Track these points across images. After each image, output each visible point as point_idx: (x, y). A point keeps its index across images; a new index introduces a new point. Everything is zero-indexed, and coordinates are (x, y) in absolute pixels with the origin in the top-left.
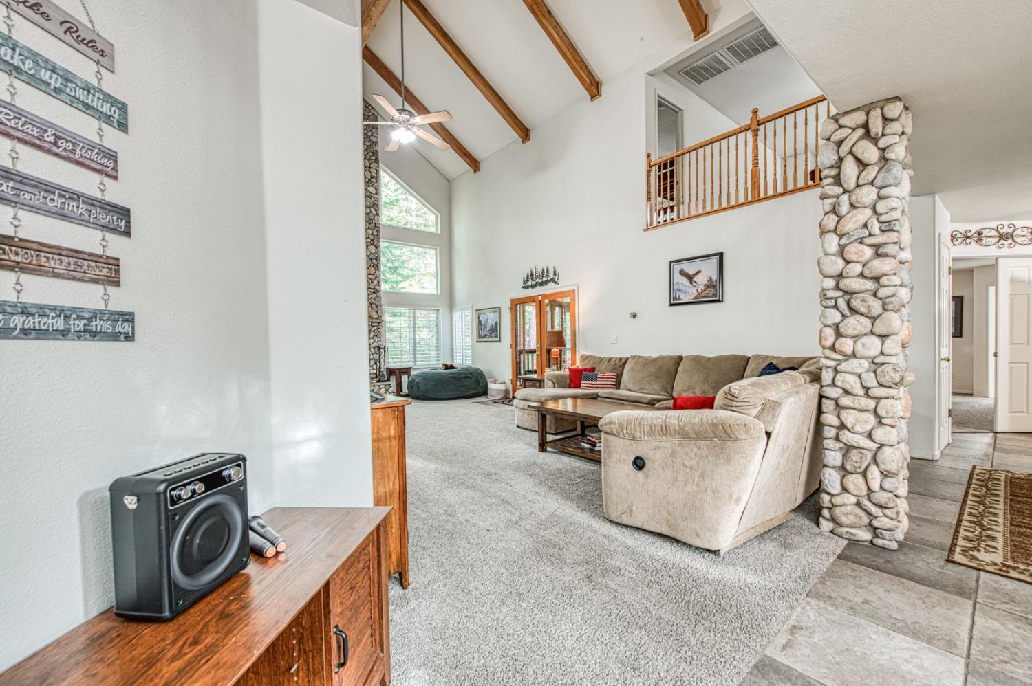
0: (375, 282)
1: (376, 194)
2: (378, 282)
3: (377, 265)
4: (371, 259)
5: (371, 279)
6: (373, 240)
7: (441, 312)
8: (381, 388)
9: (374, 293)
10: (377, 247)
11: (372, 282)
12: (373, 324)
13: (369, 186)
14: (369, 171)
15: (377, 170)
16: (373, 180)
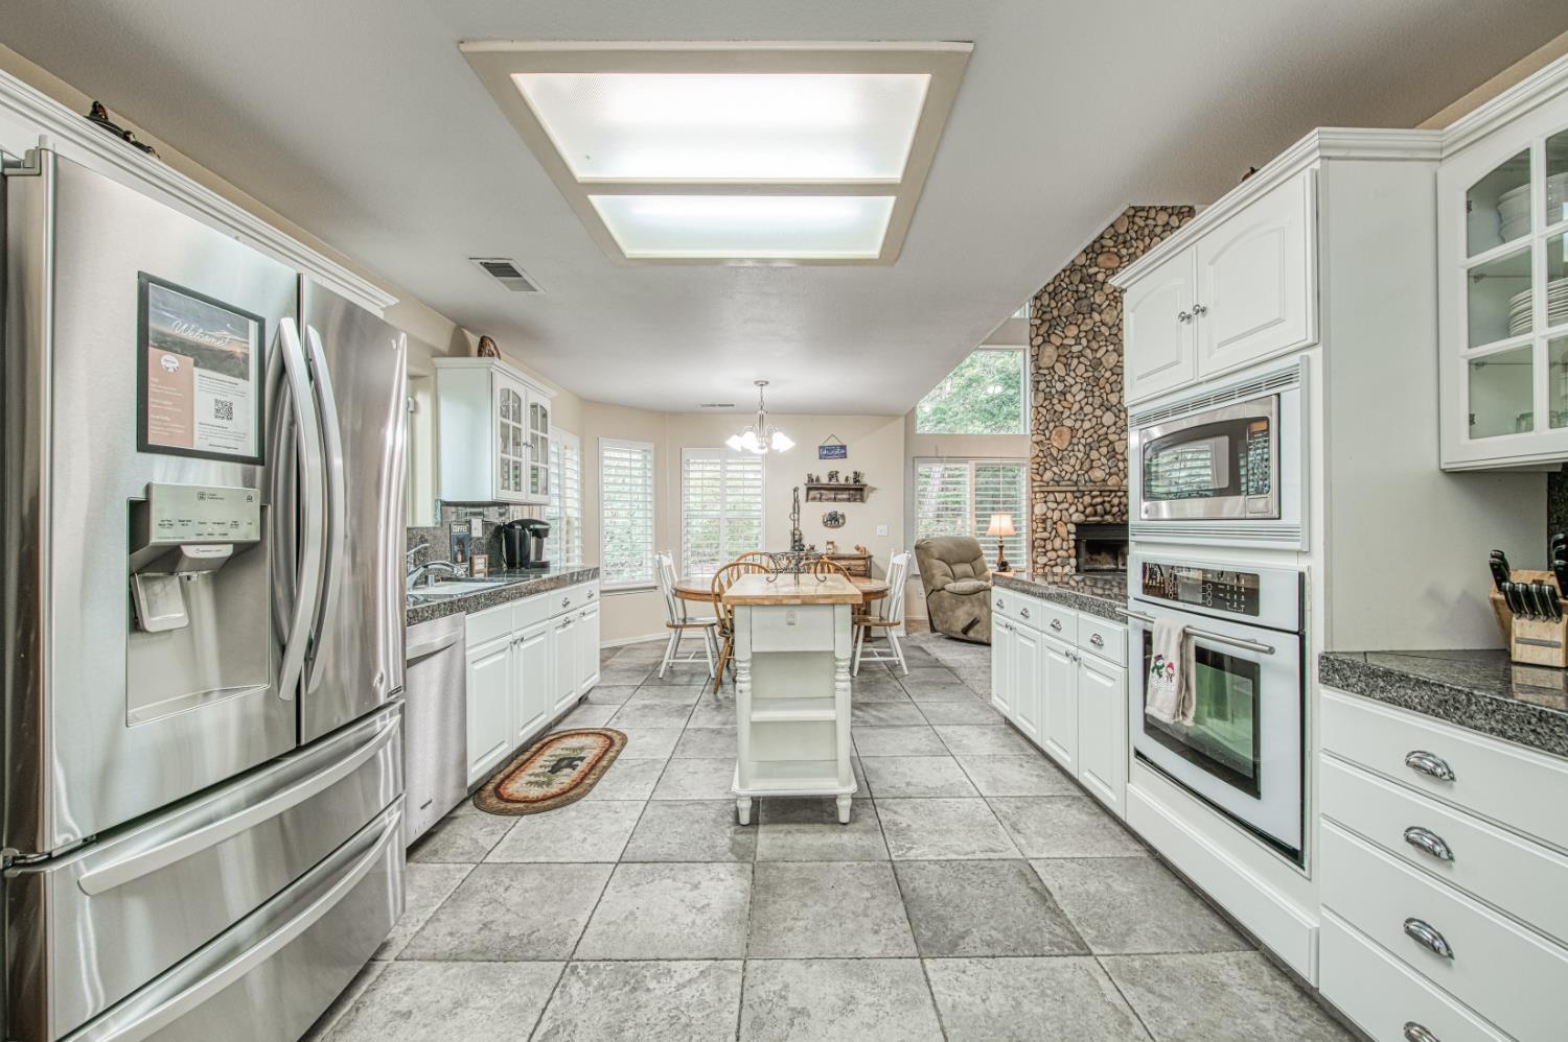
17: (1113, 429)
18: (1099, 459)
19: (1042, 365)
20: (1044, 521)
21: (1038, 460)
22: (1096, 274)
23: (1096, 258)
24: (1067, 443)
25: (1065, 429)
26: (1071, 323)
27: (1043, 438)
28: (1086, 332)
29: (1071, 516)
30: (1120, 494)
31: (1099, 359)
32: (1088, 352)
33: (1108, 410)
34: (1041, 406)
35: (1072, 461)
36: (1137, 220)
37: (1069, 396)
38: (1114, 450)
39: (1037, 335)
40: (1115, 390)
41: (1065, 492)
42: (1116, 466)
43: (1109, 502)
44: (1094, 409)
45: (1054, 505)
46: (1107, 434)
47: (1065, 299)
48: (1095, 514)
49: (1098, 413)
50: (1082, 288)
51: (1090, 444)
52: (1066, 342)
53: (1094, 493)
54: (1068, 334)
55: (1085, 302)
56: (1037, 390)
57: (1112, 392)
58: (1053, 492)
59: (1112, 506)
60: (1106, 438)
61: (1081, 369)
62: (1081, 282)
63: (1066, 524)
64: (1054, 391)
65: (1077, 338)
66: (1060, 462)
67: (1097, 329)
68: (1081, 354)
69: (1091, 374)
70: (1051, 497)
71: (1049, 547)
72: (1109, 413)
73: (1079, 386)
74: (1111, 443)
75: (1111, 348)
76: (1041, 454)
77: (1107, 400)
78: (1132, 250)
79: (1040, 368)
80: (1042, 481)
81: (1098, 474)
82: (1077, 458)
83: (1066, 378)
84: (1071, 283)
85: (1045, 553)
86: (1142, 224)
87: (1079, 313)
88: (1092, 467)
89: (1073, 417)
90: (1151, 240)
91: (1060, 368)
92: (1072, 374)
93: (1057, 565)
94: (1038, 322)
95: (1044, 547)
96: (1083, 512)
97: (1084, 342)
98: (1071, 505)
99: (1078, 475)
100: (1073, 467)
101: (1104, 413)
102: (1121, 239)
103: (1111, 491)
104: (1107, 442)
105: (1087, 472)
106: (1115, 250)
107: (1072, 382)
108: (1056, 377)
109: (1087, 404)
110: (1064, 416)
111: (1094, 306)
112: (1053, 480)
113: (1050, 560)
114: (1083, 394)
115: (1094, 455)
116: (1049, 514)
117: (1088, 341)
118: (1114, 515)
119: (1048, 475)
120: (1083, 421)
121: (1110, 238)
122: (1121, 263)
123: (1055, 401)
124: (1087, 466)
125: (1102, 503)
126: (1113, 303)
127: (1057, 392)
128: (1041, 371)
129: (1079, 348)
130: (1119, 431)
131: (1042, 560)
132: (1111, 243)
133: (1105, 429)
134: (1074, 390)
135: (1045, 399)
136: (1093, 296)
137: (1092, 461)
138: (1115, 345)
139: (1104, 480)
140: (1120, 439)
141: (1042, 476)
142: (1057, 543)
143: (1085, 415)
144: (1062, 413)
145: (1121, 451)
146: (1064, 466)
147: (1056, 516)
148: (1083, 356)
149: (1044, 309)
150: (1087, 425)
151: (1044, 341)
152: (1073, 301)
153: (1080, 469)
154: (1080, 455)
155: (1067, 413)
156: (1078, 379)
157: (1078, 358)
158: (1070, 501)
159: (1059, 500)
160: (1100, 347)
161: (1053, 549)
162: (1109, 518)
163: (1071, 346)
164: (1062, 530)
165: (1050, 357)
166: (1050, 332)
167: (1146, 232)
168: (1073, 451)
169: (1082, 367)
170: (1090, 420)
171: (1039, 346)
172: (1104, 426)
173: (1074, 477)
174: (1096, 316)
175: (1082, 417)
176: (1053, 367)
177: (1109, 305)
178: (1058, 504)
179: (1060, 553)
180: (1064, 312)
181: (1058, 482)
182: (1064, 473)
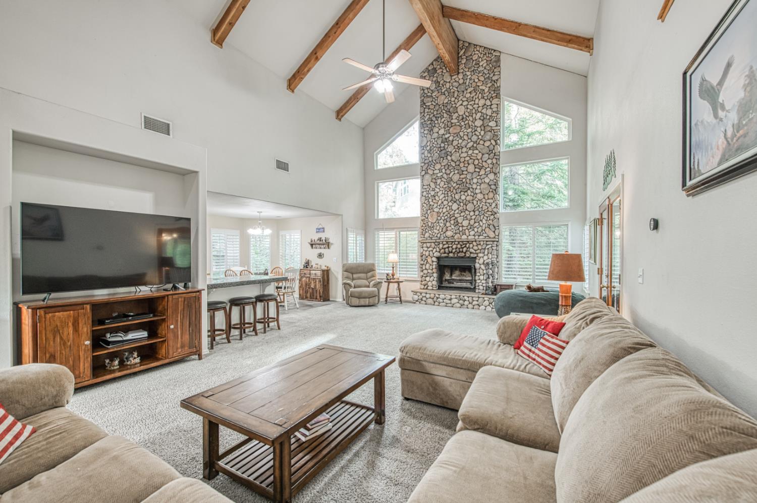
0: (494, 205)
1: (497, 126)
2: (496, 205)
3: (495, 190)
4: (490, 185)
5: (489, 203)
6: (492, 168)
7: (569, 226)
8: (485, 301)
9: (491, 215)
10: (495, 174)
11: (491, 206)
12: (487, 243)
13: (490, 121)
14: (491, 108)
15: (497, 105)
16: (494, 115)
17: (457, 211)
18: (450, 226)
19: (424, 184)
20: (422, 256)
21: (423, 228)
22: (449, 137)
23: (449, 130)
24: (435, 220)
25: (434, 213)
26: (437, 163)
27: (424, 218)
28: (445, 166)
29: (434, 254)
30: (456, 243)
31: (451, 178)
32: (445, 176)
33: (455, 202)
34: (424, 203)
35: (438, 228)
36: (469, 106)
37: (437, 198)
38: (457, 221)
39: (423, 171)
40: (458, 192)
41: (431, 242)
42: (459, 229)
43: (452, 247)
44: (449, 202)
45: (426, 249)
46: (454, 214)
47: (435, 152)
48: (445, 253)
49: (450, 204)
50: (442, 145)
51: (446, 219)
52: (435, 172)
53: (444, 243)
54: (436, 168)
55: (443, 152)
56: (423, 196)
57: (457, 193)
58: (426, 243)
59: (453, 249)
60: (454, 216)
61: (442, 183)
62: (442, 142)
63: (432, 257)
64: (430, 196)
65: (440, 170)
66: (432, 229)
67: (449, 164)
68: (442, 177)
69: (446, 186)
70: (425, 245)
71: (424, 268)
72: (455, 204)
73: (441, 192)
74: (456, 218)
75: (456, 172)
76: (424, 225)
77: (455, 197)
78: (467, 122)
79: (424, 185)
80: (424, 237)
81: (449, 234)
82: (440, 226)
83: (436, 189)
84: (438, 144)
85: (422, 271)
86: (471, 108)
87: (441, 157)
88: (447, 230)
89: (438, 207)
90: (476, 114)
91: (433, 185)
92: (438, 187)
93: (427, 276)
94: (423, 164)
95: (422, 268)
96: (439, 252)
97: (444, 171)
98: (434, 249)
99: (441, 234)
100: (439, 230)
101: (453, 204)
102: (461, 117)
103: (452, 242)
104: (454, 218)
105: (445, 233)
106: (458, 124)
107: (438, 190)
108: (431, 189)
109: (445, 200)
110: (434, 207)
111: (448, 153)
112: (429, 237)
113: (424, 274)
114: (443, 195)
115: (448, 224)
116: (424, 253)
117: (446, 170)
118: (454, 253)
119: (427, 235)
120: (443, 208)
121: (456, 119)
122: (462, 129)
123: (430, 200)
124: (444, 230)
125: (448, 247)
126: (457, 150)
127: (431, 196)
128: (424, 187)
129: (441, 174)
130: (460, 212)
131: (422, 274)
132: (456, 121)
133: (453, 211)
134: (439, 194)
135: (426, 200)
136: (447, 148)
137: (447, 227)
138: (458, 170)
139: (452, 236)
140: (461, 216)
141: (424, 235)
142: (428, 266)
143: (444, 205)
144: (433, 205)
145: (460, 222)
146: (435, 231)
147: (427, 253)
148: (443, 177)
149: (426, 158)
150: (444, 210)
151: (426, 173)
152: (438, 152)
153: (442, 231)
154: (442, 225)
155: (436, 205)
156: (441, 189)
157: (441, 179)
158: (433, 247)
159: (428, 246)
160: (451, 172)
161: (426, 269)
162: (451, 255)
163: (437, 173)
164: (429, 260)
165: (427, 180)
166: (428, 168)
167: (474, 111)
168: (438, 223)
169: (443, 183)
170: (446, 208)
171: (423, 176)
172: (452, 210)
173: (439, 235)
174: (449, 158)
175: (443, 207)
176: (429, 185)
177: (456, 151)
178: (428, 248)
179: (430, 271)
180: (434, 159)
181: (431, 238)
182: (434, 234)
